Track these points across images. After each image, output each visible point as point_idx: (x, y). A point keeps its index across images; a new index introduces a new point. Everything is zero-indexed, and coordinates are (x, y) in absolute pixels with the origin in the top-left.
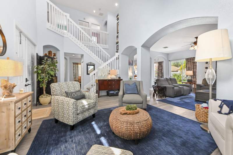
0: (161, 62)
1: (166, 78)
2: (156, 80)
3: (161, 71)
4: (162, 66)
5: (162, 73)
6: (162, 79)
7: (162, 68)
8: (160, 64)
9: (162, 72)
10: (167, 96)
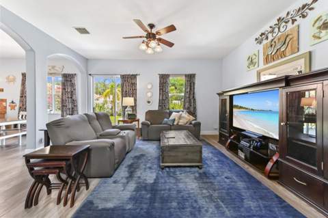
0: (69, 75)
1: (86, 114)
2: (48, 125)
3: (72, 95)
4: (73, 85)
5: (74, 102)
6: (75, 117)
7: (74, 89)
8: (68, 79)
9: (74, 98)
10: (92, 176)
